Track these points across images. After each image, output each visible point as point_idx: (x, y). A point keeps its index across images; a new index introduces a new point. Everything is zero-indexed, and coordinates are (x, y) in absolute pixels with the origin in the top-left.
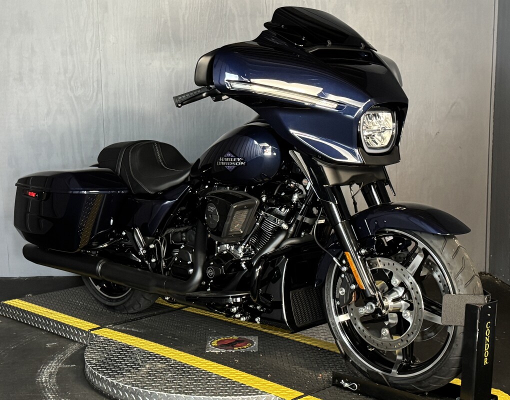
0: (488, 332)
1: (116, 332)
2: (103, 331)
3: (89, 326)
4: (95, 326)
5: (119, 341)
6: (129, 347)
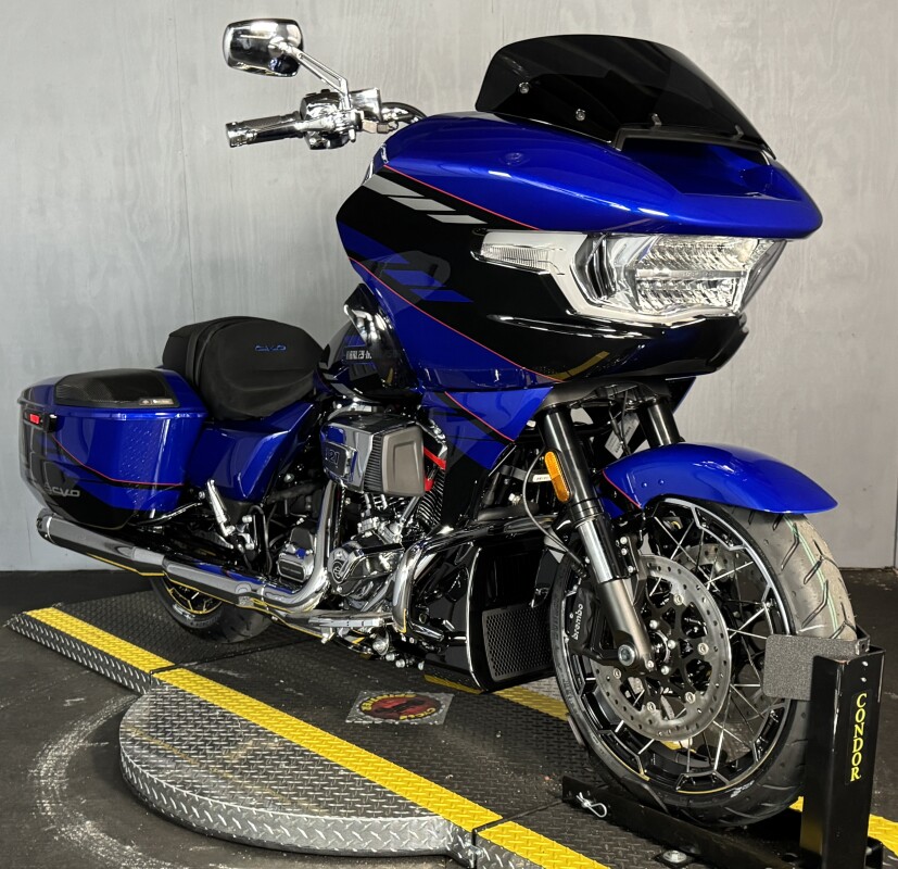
0: (861, 715)
2: (175, 674)
3: (155, 663)
4: (165, 663)
5: (196, 694)
6: (209, 708)
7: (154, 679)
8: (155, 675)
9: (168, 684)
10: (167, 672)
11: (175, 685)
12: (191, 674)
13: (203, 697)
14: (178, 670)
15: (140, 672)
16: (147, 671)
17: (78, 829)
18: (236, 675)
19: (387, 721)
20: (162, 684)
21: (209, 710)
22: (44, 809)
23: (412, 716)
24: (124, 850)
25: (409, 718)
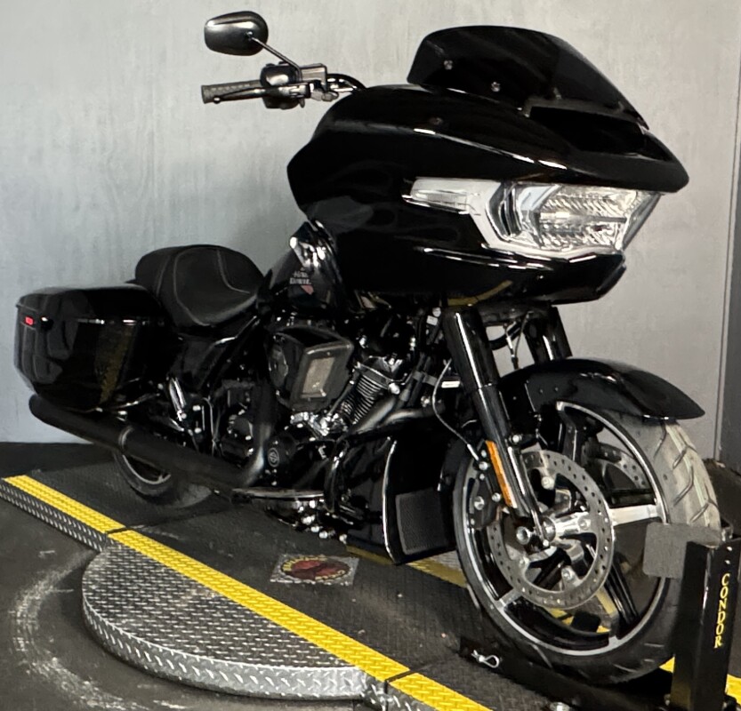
0: (725, 592)
1: (145, 539)
2: (126, 534)
3: (109, 525)
4: (118, 526)
5: (144, 553)
6: (156, 565)
7: (109, 539)
8: (110, 536)
9: (121, 544)
10: (119, 534)
11: (126, 544)
12: (139, 536)
13: (150, 556)
14: (128, 532)
15: (98, 533)
16: (103, 532)
17: (46, 665)
18: (177, 537)
19: (305, 581)
20: (116, 544)
21: (156, 567)
22: (19, 646)
23: (326, 577)
24: (84, 685)
25: (324, 579)
